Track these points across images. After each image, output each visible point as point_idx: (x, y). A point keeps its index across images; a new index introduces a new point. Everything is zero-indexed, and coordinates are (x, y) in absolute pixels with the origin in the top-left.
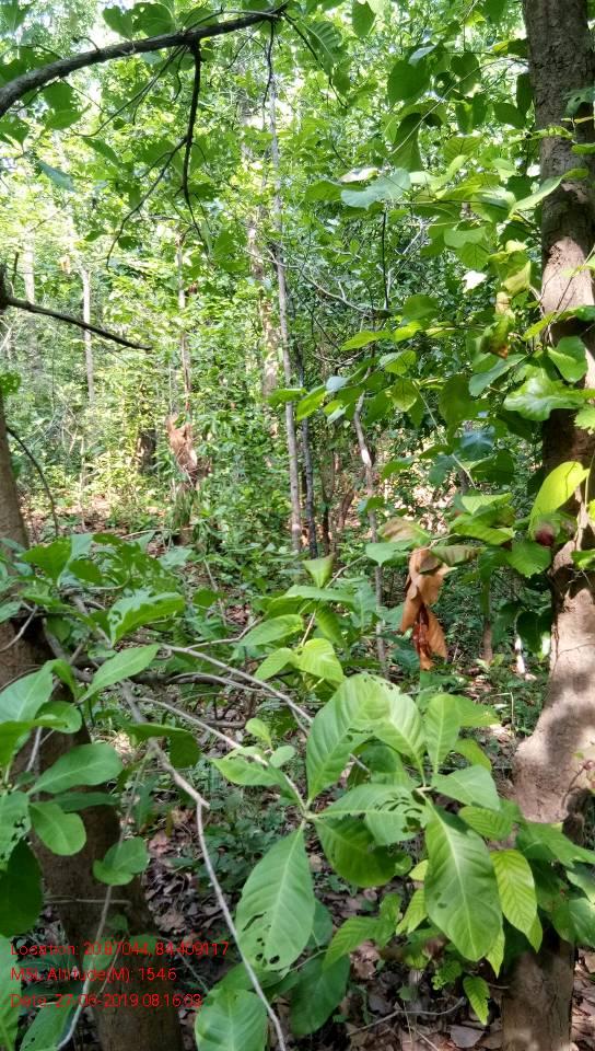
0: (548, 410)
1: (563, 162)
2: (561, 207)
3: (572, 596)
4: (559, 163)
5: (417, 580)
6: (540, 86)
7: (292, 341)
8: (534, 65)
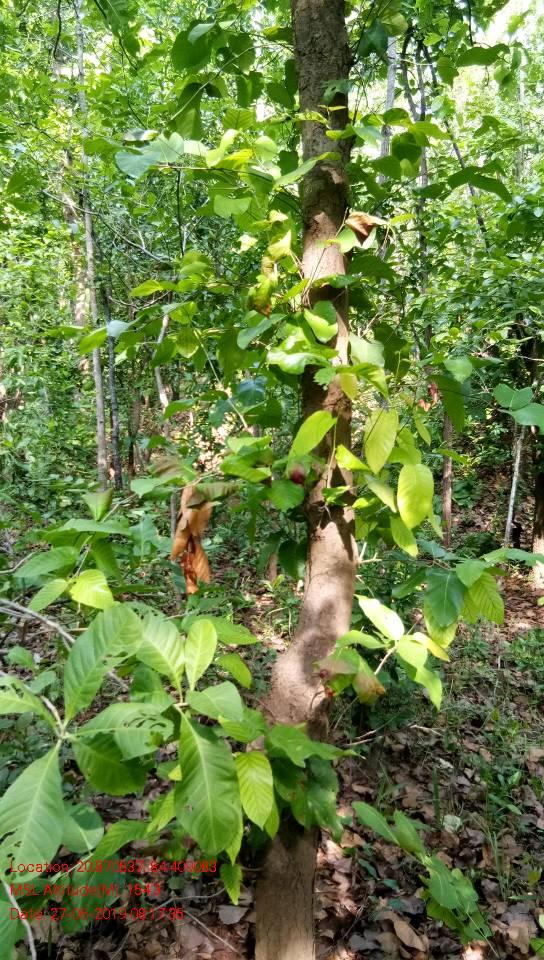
0: (304, 364)
1: (321, 144)
2: (319, 185)
3: (323, 527)
4: (318, 144)
5: (187, 514)
6: (302, 73)
7: (99, 283)
8: (298, 52)
